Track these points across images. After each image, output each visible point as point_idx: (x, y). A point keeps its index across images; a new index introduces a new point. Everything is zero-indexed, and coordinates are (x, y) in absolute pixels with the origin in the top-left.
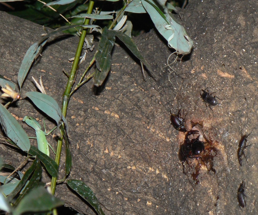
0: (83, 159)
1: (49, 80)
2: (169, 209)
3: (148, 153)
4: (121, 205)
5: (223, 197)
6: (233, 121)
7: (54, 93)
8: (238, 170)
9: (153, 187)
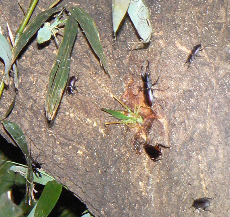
0: (23, 94)
1: (3, 5)
2: (99, 164)
3: (89, 104)
4: (51, 147)
5: (157, 173)
6: (182, 99)
7: (6, 20)
8: (177, 151)
9: (88, 139)
